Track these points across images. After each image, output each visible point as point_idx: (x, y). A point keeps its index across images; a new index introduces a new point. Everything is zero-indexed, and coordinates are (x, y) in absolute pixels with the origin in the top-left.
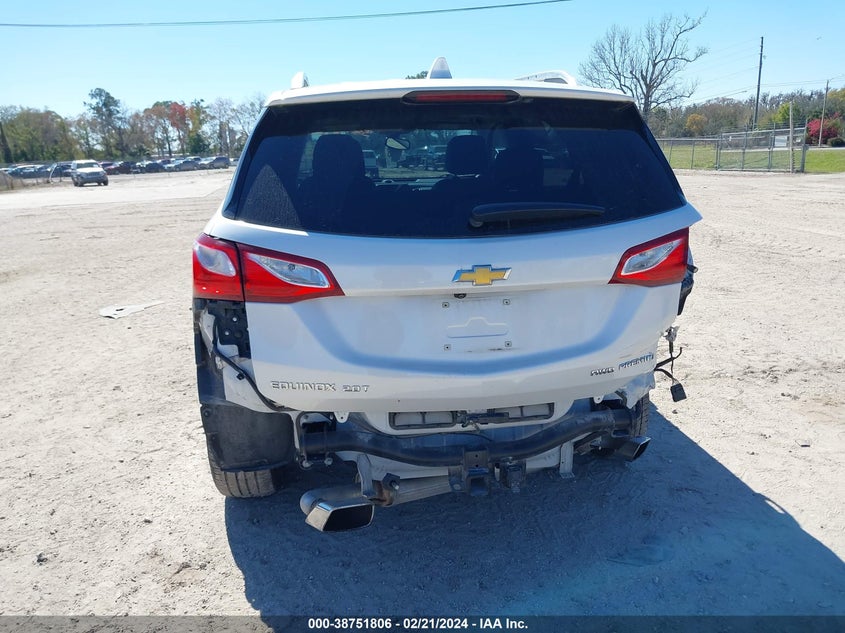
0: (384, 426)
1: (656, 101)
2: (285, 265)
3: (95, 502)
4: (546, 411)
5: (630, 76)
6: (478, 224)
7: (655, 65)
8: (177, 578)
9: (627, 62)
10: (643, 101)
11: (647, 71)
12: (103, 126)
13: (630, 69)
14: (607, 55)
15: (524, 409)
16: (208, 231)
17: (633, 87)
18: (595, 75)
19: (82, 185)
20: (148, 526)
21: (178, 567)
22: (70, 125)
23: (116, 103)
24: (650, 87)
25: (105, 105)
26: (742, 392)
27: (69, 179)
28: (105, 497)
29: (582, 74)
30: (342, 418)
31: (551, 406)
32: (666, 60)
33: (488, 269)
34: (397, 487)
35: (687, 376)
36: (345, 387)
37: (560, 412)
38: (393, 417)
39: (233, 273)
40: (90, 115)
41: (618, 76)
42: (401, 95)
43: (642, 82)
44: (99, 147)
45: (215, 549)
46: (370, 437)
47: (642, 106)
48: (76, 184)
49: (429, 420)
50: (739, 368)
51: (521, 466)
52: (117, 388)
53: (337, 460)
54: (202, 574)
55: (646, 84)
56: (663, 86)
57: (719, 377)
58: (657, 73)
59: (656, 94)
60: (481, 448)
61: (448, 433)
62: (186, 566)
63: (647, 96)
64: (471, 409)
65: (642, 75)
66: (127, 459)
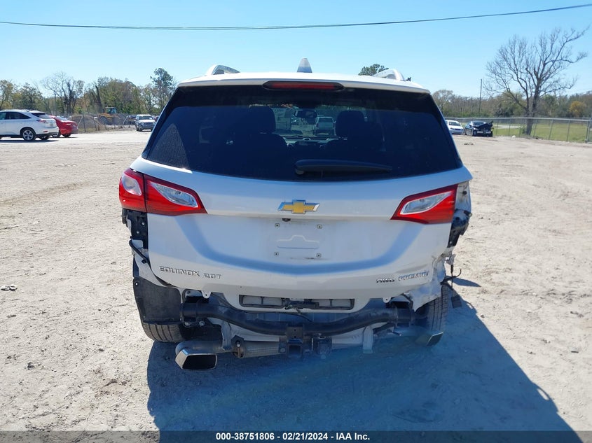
0: (235, 303)
1: (545, 90)
2: (174, 191)
3: (75, 334)
4: (348, 304)
5: (526, 71)
6: (301, 173)
7: (545, 65)
8: (106, 389)
9: (524, 61)
10: (534, 90)
11: (539, 69)
12: (161, 93)
13: (525, 67)
14: (509, 56)
15: (333, 301)
16: (131, 167)
17: (527, 79)
18: (499, 70)
19: (141, 131)
20: (102, 353)
21: (109, 382)
22: (140, 91)
23: (170, 78)
24: (540, 80)
25: (163, 79)
26: (540, 307)
27: (134, 126)
28: (82, 332)
29: (488, 69)
30: (206, 295)
31: (352, 301)
32: (554, 62)
33: (302, 203)
34: (239, 346)
35: (501, 292)
36: (205, 274)
37: (358, 306)
38: (242, 298)
39: (140, 194)
40: (153, 85)
41: (516, 71)
42: (261, 83)
43: (534, 76)
44: (156, 106)
45: (135, 373)
46: (226, 309)
47: (534, 94)
48: (138, 130)
49: (266, 302)
50: (544, 290)
51: (328, 341)
52: (114, 263)
53: (208, 323)
54: (121, 389)
55: (537, 78)
56: (549, 80)
57: (527, 294)
58: (546, 70)
59: (544, 85)
60: (300, 325)
61: (280, 312)
62: (114, 381)
63: (538, 87)
64: (293, 298)
65: (535, 71)
66: (104, 309)
